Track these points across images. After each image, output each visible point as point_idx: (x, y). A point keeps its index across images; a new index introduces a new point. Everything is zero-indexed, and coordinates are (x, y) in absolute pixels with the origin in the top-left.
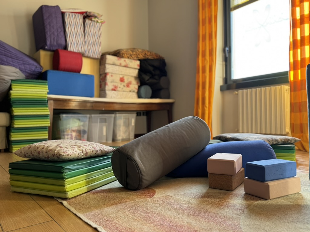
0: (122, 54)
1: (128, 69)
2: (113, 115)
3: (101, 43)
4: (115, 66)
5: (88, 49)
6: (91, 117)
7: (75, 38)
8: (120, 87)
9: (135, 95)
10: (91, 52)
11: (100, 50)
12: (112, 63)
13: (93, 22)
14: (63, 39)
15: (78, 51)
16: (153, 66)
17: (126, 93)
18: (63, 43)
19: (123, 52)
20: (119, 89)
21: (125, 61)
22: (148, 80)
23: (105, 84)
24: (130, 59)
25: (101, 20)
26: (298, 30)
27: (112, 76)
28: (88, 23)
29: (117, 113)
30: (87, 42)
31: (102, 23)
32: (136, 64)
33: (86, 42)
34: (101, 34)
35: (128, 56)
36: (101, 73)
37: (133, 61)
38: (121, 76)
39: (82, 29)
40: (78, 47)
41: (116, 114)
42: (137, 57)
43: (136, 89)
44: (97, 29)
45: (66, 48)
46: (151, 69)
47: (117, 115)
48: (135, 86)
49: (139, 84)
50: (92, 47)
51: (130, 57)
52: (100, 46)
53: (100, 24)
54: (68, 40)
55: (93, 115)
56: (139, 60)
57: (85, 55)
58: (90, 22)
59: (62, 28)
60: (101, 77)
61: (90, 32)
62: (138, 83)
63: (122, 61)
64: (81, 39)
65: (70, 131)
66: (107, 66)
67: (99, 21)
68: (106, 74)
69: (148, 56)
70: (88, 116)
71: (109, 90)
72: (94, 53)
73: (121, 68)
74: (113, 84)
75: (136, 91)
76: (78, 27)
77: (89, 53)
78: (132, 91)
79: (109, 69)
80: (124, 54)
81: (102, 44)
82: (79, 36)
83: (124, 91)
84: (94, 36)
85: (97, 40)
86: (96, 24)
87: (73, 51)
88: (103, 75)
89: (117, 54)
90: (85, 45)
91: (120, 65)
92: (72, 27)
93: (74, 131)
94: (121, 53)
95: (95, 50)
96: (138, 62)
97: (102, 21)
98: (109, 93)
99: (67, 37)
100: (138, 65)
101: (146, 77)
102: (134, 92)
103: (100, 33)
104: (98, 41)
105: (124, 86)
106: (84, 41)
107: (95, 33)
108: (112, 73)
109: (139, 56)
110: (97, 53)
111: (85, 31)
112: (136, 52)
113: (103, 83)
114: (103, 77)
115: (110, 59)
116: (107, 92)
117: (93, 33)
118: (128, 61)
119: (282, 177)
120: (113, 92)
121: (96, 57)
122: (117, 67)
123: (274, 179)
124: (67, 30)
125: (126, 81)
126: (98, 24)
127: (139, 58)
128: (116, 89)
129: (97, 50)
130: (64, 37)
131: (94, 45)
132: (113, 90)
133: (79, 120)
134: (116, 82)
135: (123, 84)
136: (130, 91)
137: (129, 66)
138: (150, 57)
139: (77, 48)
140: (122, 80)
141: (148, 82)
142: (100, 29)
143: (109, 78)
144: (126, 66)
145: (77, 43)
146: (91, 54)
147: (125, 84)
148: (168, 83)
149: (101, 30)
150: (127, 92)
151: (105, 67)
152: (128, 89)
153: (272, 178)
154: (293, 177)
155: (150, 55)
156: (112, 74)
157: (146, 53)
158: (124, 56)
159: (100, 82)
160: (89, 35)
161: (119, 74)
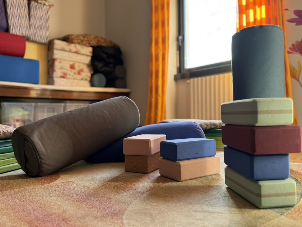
0: (72, 39)
1: (79, 56)
2: (63, 104)
3: (48, 27)
4: (64, 52)
5: (34, 33)
6: (37, 105)
7: (18, 20)
8: (70, 75)
9: (87, 83)
10: (38, 36)
11: (47, 34)
12: (60, 48)
13: (40, 4)
14: (4, 21)
15: (22, 35)
16: (107, 53)
17: (77, 81)
18: (5, 25)
19: (73, 37)
20: (68, 76)
21: (75, 47)
22: (101, 68)
23: (53, 71)
24: (82, 45)
25: (49, 2)
26: (244, 16)
27: (61, 62)
28: (34, 5)
29: (68, 102)
30: (33, 26)
31: (50, 6)
32: (88, 50)
33: (31, 25)
34: (48, 18)
35: (79, 41)
36: (50, 59)
37: (85, 48)
38: (71, 63)
39: (26, 11)
40: (22, 30)
41: (66, 103)
42: (89, 43)
43: (89, 77)
44: (44, 13)
45: (7, 30)
46: (104, 56)
47: (68, 104)
48: (87, 73)
49: (92, 72)
50: (38, 32)
51: (81, 43)
52: (47, 30)
53: (48, 7)
54: (9, 22)
55: (39, 104)
56: (92, 46)
57: (30, 39)
58: (36, 4)
59: (3, 9)
60: (50, 64)
61: (36, 14)
62: (90, 71)
63: (72, 47)
64: (25, 22)
65: (12, 121)
66: (55, 52)
67: (47, 4)
68: (54, 60)
69: (101, 43)
70: (33, 104)
71: (58, 77)
72: (41, 37)
73: (71, 54)
74: (61, 71)
75: (89, 79)
76: (21, 9)
77: (35, 37)
78: (84, 79)
79: (57, 54)
80: (74, 39)
81: (50, 29)
82: (23, 18)
83: (74, 79)
84: (41, 19)
85: (44, 24)
86: (43, 7)
87: (16, 34)
88: (51, 62)
89: (66, 39)
90: (30, 28)
91: (70, 51)
92: (14, 8)
93: (17, 121)
94: (70, 38)
95: (42, 34)
96: (91, 49)
97: (51, 4)
98: (57, 80)
99: (9, 19)
100: (90, 52)
101: (100, 65)
102: (86, 80)
103: (47, 16)
104: (46, 25)
105: (75, 73)
106: (29, 25)
107: (42, 16)
108: (61, 59)
109: (91, 42)
110: (44, 37)
111: (31, 14)
112: (88, 38)
113: (51, 70)
114: (51, 63)
115: (59, 44)
116: (55, 79)
117: (39, 17)
118: (79, 47)
119: (198, 156)
120: (62, 79)
121: (44, 42)
122: (67, 53)
123: (188, 158)
124: (8, 11)
125: (77, 68)
126: (45, 7)
127: (92, 45)
128: (65, 76)
129: (44, 34)
130: (5, 18)
131: (41, 29)
132: (62, 77)
133: (23, 108)
134: (65, 69)
135: (73, 71)
136: (82, 79)
137: (80, 52)
138: (104, 45)
139: (20, 31)
140: (72, 67)
141: (101, 70)
142: (47, 12)
143: (57, 64)
144: (77, 52)
145: (20, 26)
146: (38, 39)
147: (76, 71)
148: (125, 72)
149: (49, 13)
150: (79, 80)
151: (53, 53)
152: (80, 77)
153: (186, 157)
154: (212, 156)
155: (104, 42)
156: (61, 61)
157: (100, 40)
158: (73, 41)
159: (48, 69)
160: (35, 18)
161: (69, 61)
